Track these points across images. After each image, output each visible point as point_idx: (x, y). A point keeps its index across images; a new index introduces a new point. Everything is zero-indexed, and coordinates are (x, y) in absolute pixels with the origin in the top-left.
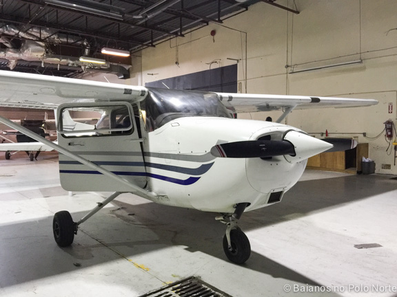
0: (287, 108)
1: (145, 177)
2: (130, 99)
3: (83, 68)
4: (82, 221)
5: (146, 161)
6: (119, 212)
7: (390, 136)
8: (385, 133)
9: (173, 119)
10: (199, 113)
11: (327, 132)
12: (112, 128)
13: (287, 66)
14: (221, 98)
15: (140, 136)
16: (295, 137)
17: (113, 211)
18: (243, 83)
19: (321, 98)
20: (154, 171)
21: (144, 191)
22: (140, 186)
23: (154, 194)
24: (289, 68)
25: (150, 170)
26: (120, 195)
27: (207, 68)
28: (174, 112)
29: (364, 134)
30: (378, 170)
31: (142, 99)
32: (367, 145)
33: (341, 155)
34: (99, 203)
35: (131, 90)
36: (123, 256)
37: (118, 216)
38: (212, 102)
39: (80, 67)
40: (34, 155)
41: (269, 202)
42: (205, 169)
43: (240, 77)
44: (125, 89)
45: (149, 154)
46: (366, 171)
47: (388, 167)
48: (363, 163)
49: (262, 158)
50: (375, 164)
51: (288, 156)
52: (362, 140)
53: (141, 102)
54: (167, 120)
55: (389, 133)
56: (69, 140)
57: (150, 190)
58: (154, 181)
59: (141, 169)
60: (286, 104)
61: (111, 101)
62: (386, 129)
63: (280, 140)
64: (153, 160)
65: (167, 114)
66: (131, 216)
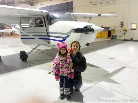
0: (91, 18)
1: (48, 40)
2: (42, 15)
3: (16, 2)
4: (29, 54)
5: (48, 35)
6: (38, 52)
7: (122, 27)
8: (120, 26)
9: (57, 22)
10: (64, 20)
11: (103, 26)
12: (35, 24)
13: (90, 2)
14: (71, 14)
15: (46, 27)
16: (94, 27)
17: (36, 52)
18: (75, 8)
19: (101, 14)
20: (51, 38)
21: (48, 44)
22: (47, 43)
23: (51, 45)
24: (91, 3)
25: (50, 38)
26: (40, 46)
27: (62, 2)
28: (56, 19)
29: (114, 26)
30: (118, 38)
31: (46, 15)
32: (115, 30)
33: (107, 33)
34: (33, 48)
35: (43, 12)
36: (43, 63)
37: (38, 53)
38: (68, 16)
39: (14, 1)
40: (1, 35)
41: (86, 46)
42: (68, 37)
43: (74, 6)
44: (41, 12)
45: (49, 33)
46: (114, 38)
47: (121, 37)
48: (113, 36)
49: (85, 33)
50: (117, 36)
51: (92, 32)
52: (113, 28)
53: (46, 16)
54: (55, 22)
55: (122, 26)
56: (23, 28)
57: (50, 44)
58: (51, 41)
59: (47, 37)
60: (90, 16)
61: (34, 15)
62: (121, 24)
63: (90, 28)
64: (51, 35)
65: (54, 20)
66: (42, 53)
